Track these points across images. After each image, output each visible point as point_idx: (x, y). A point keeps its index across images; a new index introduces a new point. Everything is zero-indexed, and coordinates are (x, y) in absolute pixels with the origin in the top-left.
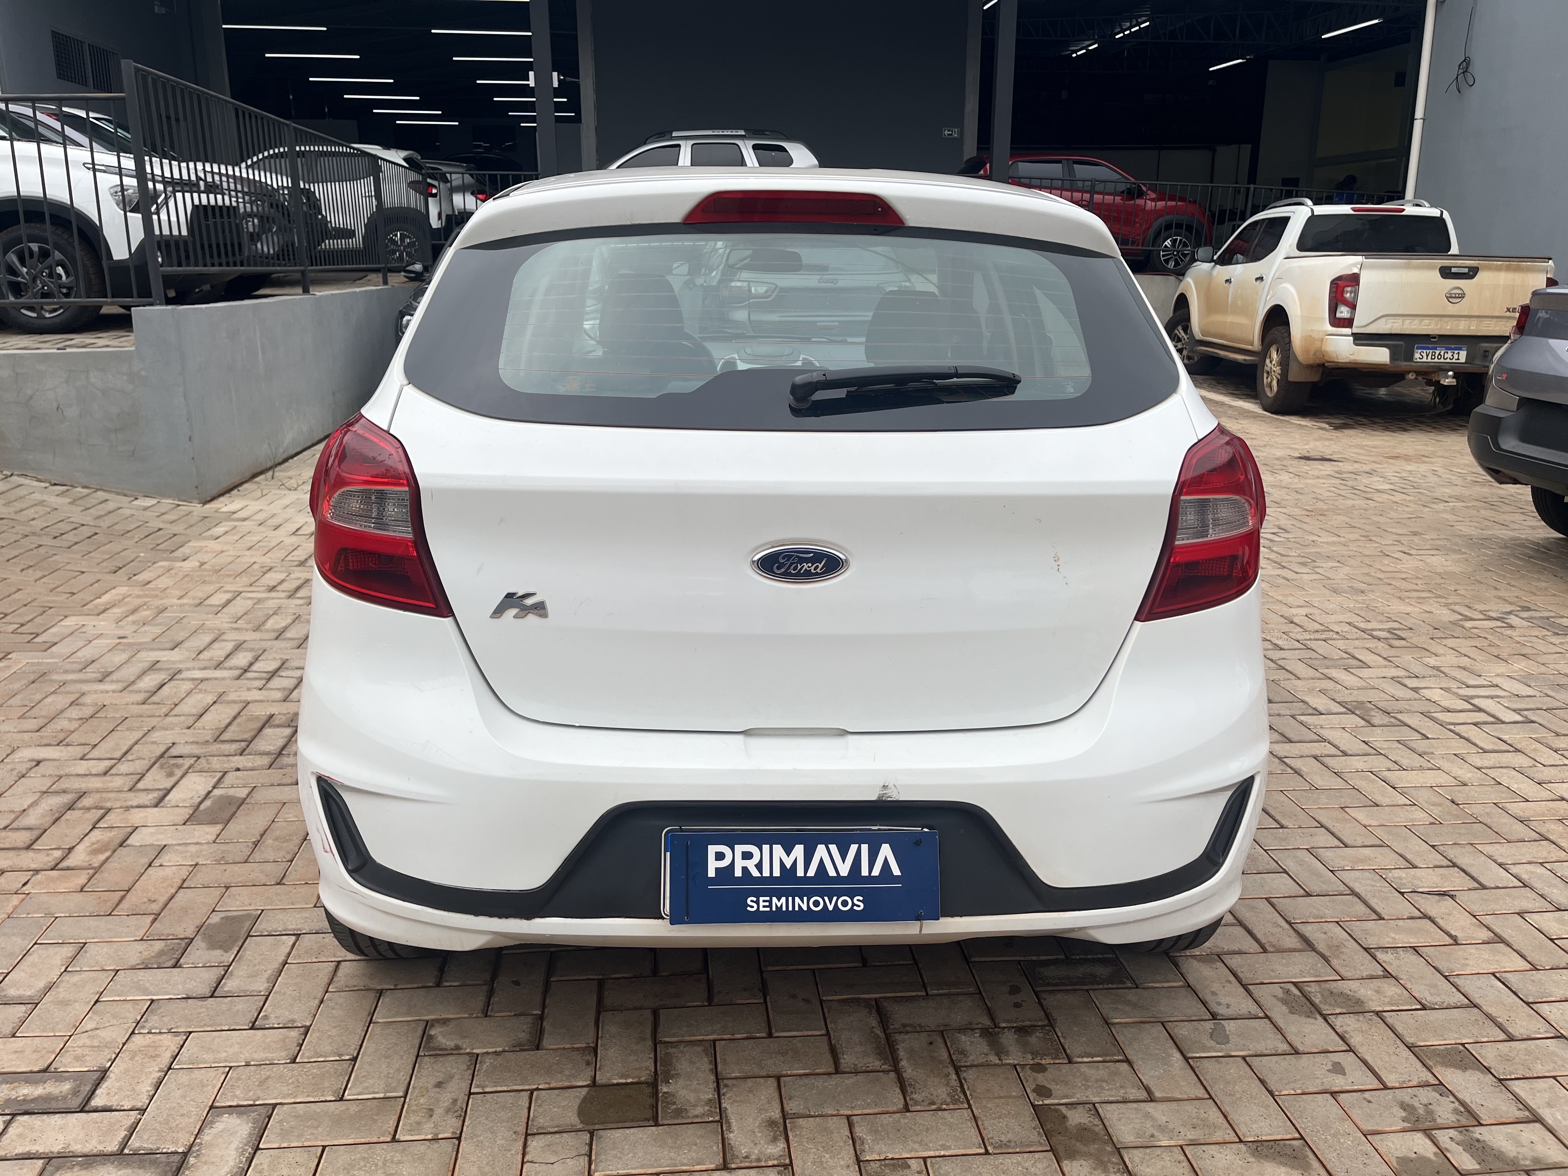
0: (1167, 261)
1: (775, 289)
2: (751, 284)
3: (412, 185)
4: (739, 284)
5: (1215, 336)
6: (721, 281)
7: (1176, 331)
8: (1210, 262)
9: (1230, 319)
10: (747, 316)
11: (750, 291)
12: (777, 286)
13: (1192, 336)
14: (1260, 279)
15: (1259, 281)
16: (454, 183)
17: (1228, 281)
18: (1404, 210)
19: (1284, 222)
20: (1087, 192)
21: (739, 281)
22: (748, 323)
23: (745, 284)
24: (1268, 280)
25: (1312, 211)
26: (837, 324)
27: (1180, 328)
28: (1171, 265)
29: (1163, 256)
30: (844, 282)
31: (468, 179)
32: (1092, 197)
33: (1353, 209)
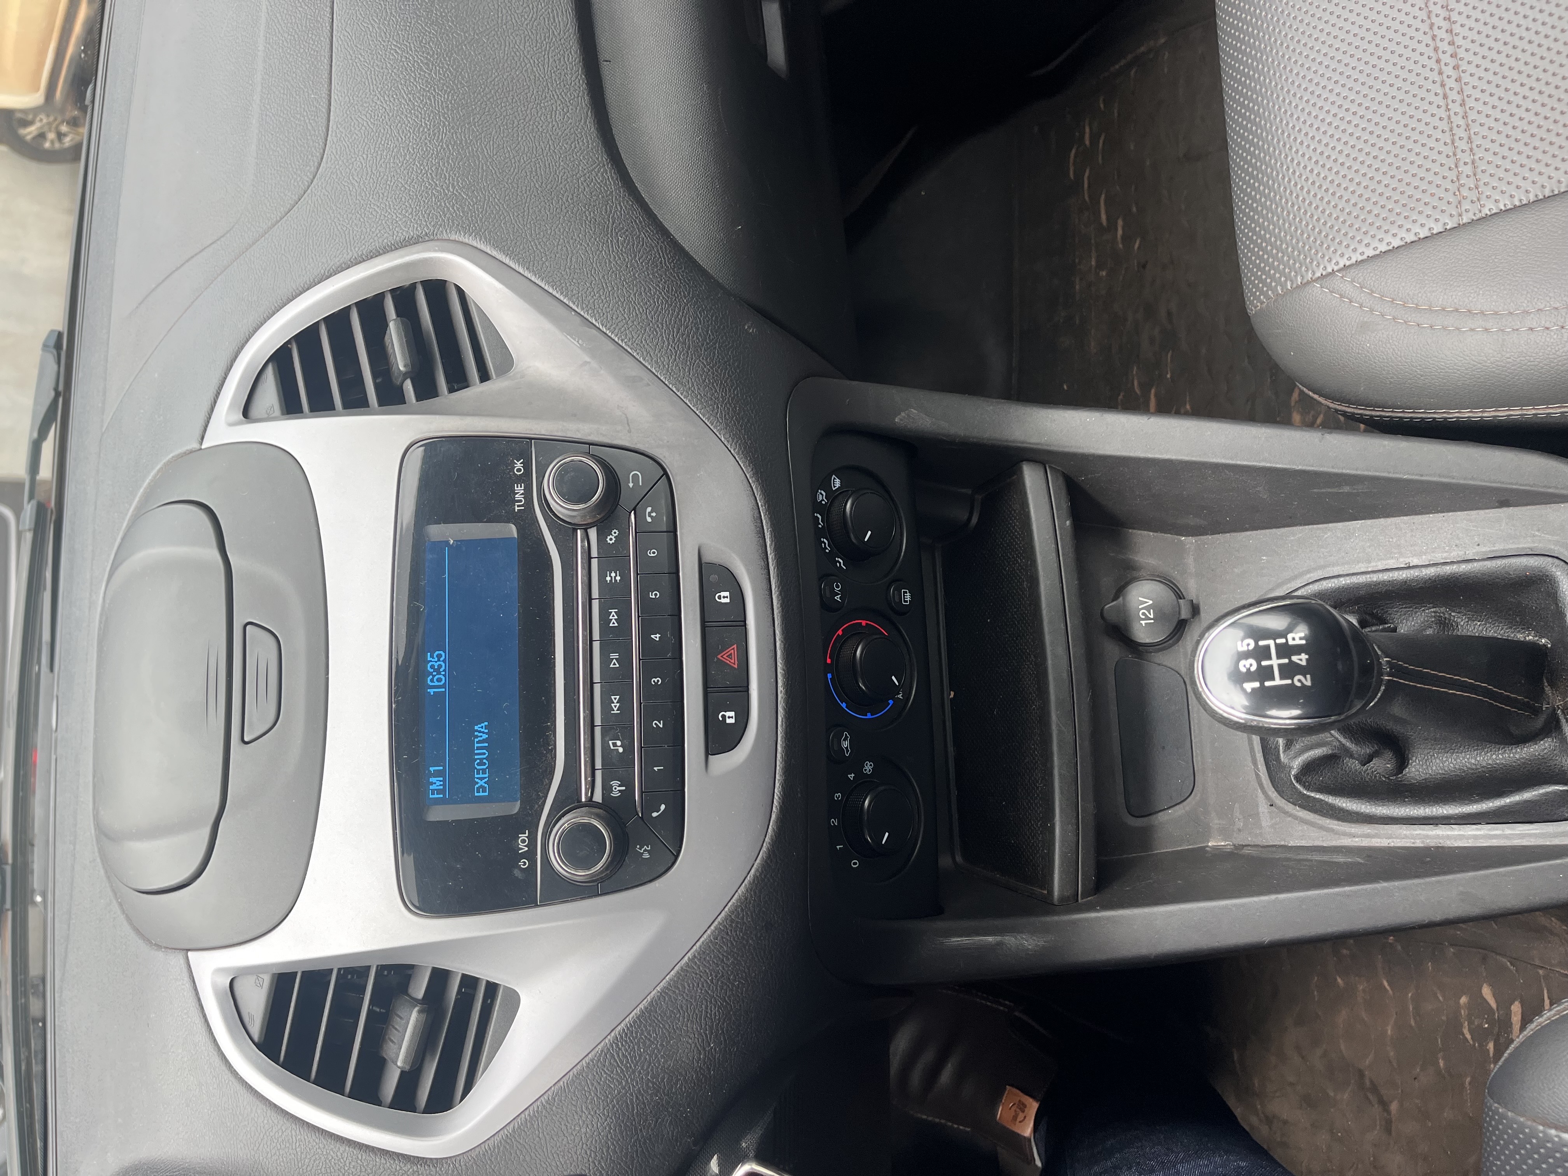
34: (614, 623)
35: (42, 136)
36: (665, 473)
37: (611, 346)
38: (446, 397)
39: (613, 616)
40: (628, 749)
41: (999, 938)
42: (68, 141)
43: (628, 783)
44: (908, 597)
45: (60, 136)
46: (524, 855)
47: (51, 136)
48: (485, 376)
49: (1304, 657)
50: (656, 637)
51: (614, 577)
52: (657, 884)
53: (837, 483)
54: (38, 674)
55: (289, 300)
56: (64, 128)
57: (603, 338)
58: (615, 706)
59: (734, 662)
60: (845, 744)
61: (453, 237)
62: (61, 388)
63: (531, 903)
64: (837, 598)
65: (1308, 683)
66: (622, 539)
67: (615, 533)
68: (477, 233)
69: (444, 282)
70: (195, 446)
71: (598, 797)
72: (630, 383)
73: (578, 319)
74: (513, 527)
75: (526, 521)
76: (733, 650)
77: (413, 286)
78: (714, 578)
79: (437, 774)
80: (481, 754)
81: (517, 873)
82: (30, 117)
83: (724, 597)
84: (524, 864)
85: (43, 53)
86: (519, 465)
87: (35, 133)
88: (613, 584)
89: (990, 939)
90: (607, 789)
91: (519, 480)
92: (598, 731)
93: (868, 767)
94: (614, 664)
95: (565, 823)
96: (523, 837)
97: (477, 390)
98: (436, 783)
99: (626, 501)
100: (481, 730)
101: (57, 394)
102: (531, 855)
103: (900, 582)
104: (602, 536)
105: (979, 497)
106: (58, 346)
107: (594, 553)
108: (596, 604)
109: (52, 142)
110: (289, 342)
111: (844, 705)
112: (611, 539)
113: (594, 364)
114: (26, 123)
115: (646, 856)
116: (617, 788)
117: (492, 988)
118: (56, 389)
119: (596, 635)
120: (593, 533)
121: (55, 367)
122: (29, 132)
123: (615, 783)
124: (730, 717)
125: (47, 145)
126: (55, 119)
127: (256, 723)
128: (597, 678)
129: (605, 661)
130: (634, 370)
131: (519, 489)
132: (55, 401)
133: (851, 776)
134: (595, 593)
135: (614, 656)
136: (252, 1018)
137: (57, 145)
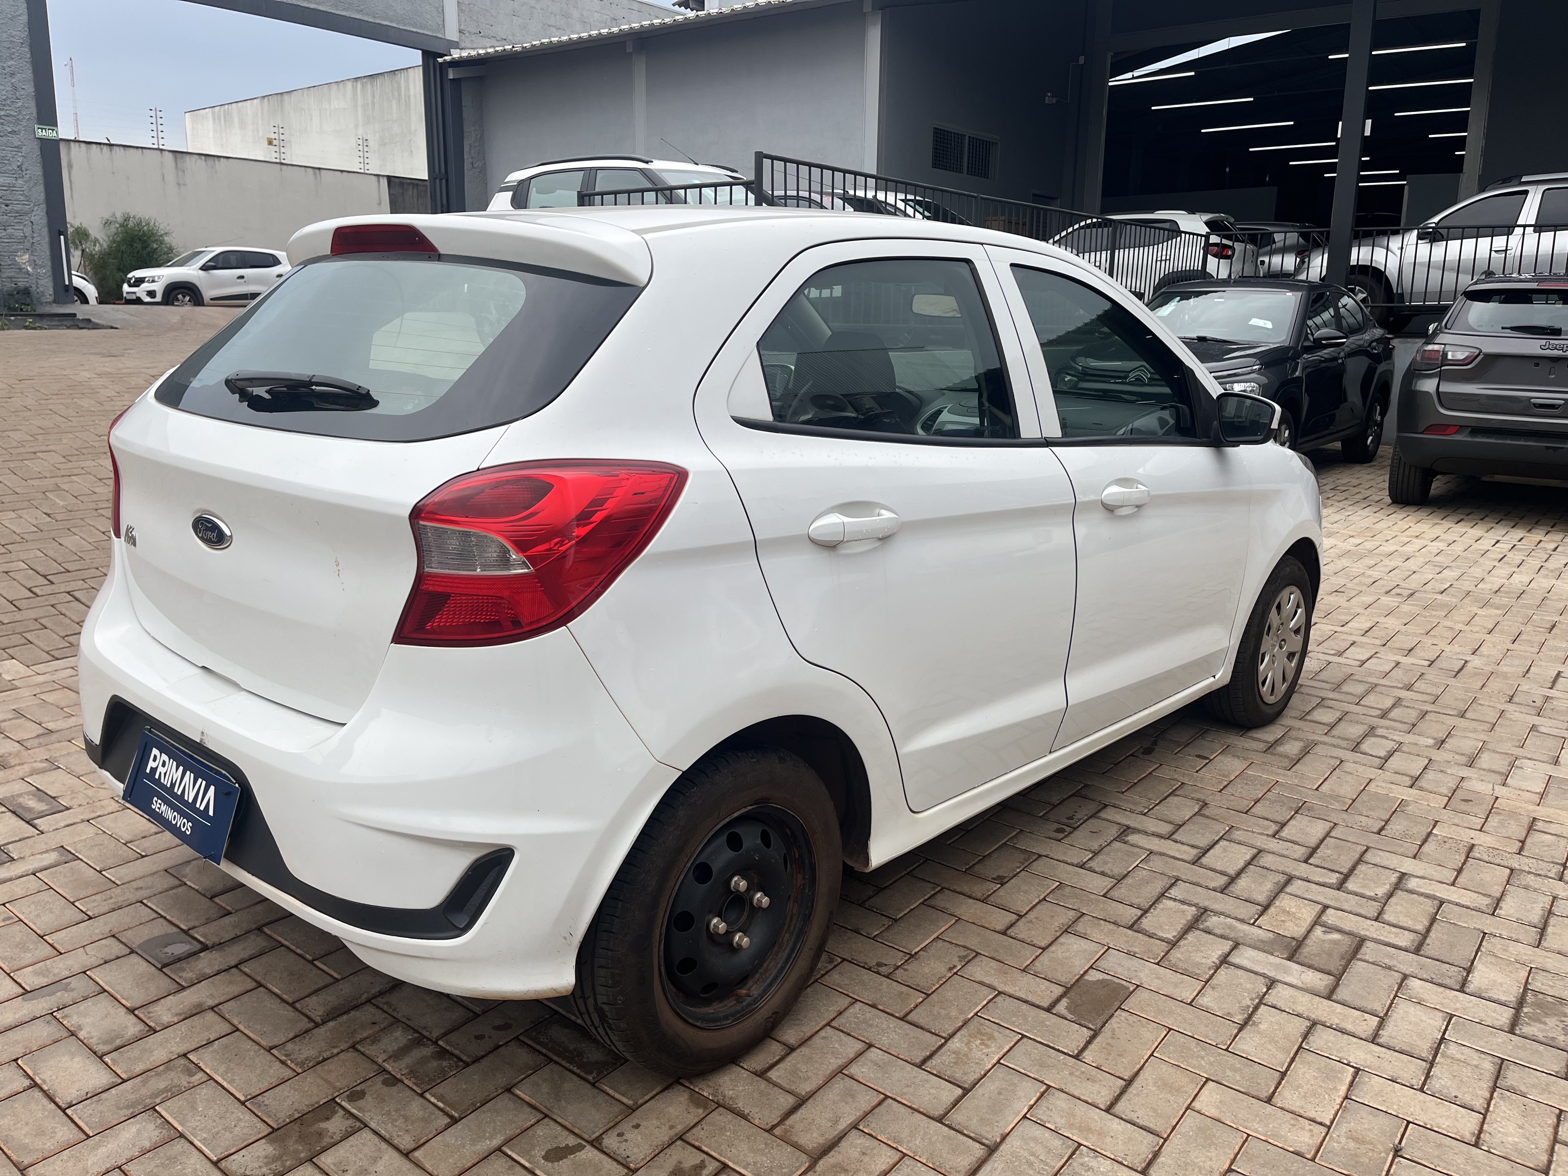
1: (1479, 355)
2: (1450, 348)
4: (1436, 347)
10: (1435, 387)
11: (1445, 356)
12: (1481, 351)
22: (1435, 394)
23: (1443, 348)
26: (1562, 402)
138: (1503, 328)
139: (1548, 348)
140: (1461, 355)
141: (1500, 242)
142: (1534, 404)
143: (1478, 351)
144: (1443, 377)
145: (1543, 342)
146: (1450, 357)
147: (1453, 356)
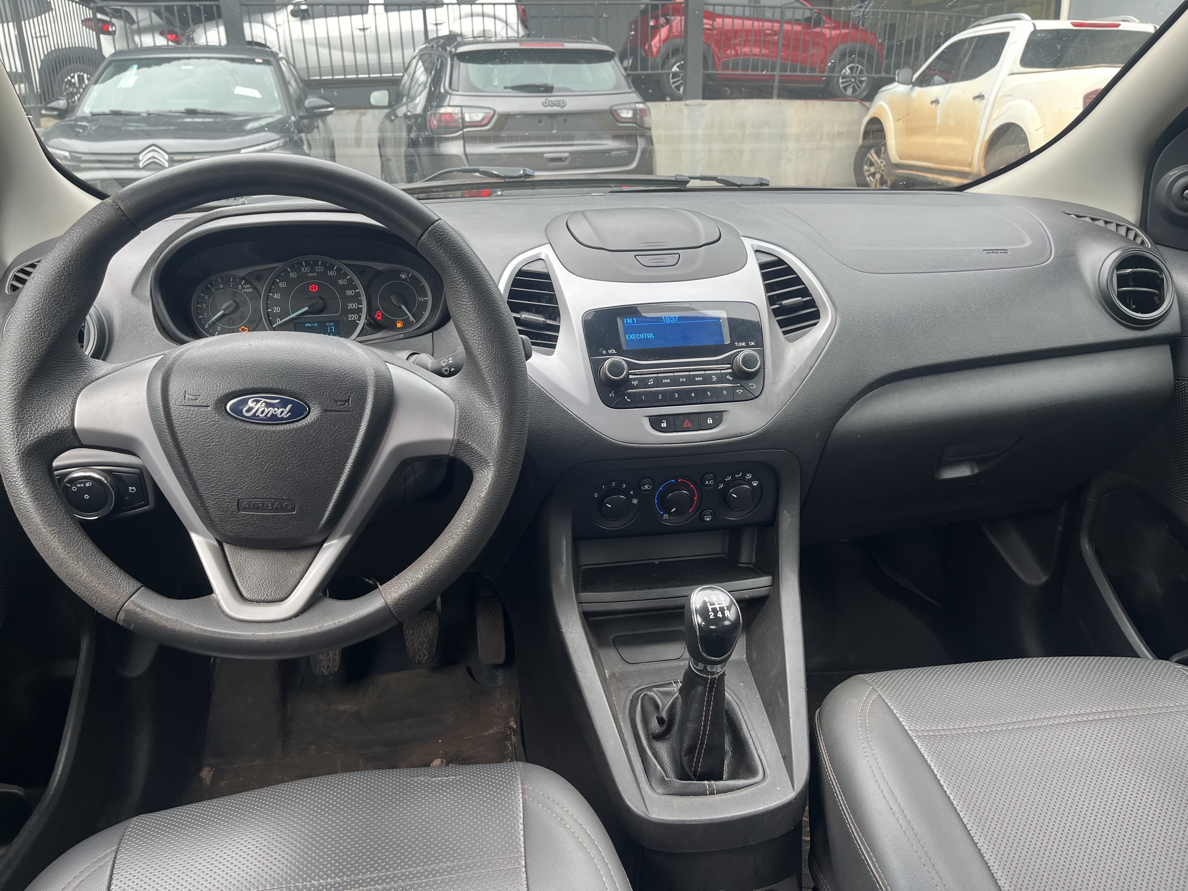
0: (845, 88)
1: (494, 115)
2: (464, 110)
3: (86, 22)
4: (449, 110)
5: (918, 159)
6: (425, 109)
7: (869, 156)
8: (909, 84)
9: (939, 140)
10: (462, 149)
11: (463, 118)
12: (495, 112)
13: (887, 159)
14: (981, 97)
15: (977, 100)
16: (142, 24)
17: (936, 102)
18: (1118, 25)
19: (1002, 39)
20: (777, 21)
21: (449, 106)
22: (464, 157)
23: (457, 110)
24: (990, 98)
25: (1034, 25)
26: (567, 155)
27: (873, 152)
28: (849, 91)
29: (842, 83)
30: (572, 104)
31: (156, 19)
32: (781, 27)
33: (1074, 25)
34: (696, 379)
35: (872, 164)
36: (756, 397)
37: (803, 377)
38: (775, 320)
39: (699, 379)
40: (650, 387)
41: (565, 563)
42: (869, 179)
43: (637, 387)
44: (708, 519)
45: (873, 175)
46: (607, 352)
47: (872, 170)
48: (785, 333)
49: (721, 616)
50: (693, 395)
51: (714, 378)
52: (600, 400)
53: (755, 484)
54: (610, 187)
55: (804, 263)
56: (878, 176)
57: (806, 374)
58: (666, 381)
59: (685, 425)
60: (646, 487)
61: (838, 319)
62: (742, 187)
63: (591, 355)
64: (707, 482)
65: (711, 617)
66: (729, 381)
67: (731, 379)
68: (840, 328)
69: (819, 318)
70: (741, 234)
71: (631, 377)
72: (790, 384)
73: (812, 364)
74: (729, 342)
75: (732, 347)
76: (690, 425)
77: (816, 307)
78: (717, 417)
79: (633, 321)
80: (642, 336)
81: (601, 349)
82: (882, 155)
83: (710, 421)
84: (604, 352)
85: (925, 159)
86: (753, 343)
87: (873, 160)
88: (712, 378)
89: (565, 558)
90: (635, 379)
91: (747, 344)
92: (656, 375)
93: (635, 501)
94: (681, 380)
95: (624, 363)
96: (614, 351)
97: (779, 331)
98: (630, 321)
99: (744, 382)
100: (650, 336)
101: (739, 186)
102: (608, 354)
103: (714, 516)
104: (729, 374)
105: (751, 566)
106: (762, 184)
107: (722, 371)
108: (703, 372)
109: (869, 170)
110: (787, 264)
111: (661, 488)
112: (728, 377)
113: (795, 371)
114: (878, 153)
115: (610, 395)
116: (635, 383)
117: (554, 347)
118: (742, 185)
119: (691, 373)
120: (730, 371)
121: (752, 184)
122: (873, 156)
123: (637, 382)
124: (664, 425)
125: (866, 167)
126: (883, 171)
127: (644, 260)
128: (675, 374)
129: (682, 377)
130: (795, 385)
131: (744, 344)
132: (737, 185)
133: (632, 493)
134: (707, 372)
135: (684, 380)
136: (530, 266)
137: (866, 174)
138: (505, 88)
139: (549, 105)
140: (478, 116)
141: (357, 20)
142: (547, 158)
143: (492, 112)
144: (466, 139)
145: (543, 100)
146: (467, 119)
147: (470, 118)
